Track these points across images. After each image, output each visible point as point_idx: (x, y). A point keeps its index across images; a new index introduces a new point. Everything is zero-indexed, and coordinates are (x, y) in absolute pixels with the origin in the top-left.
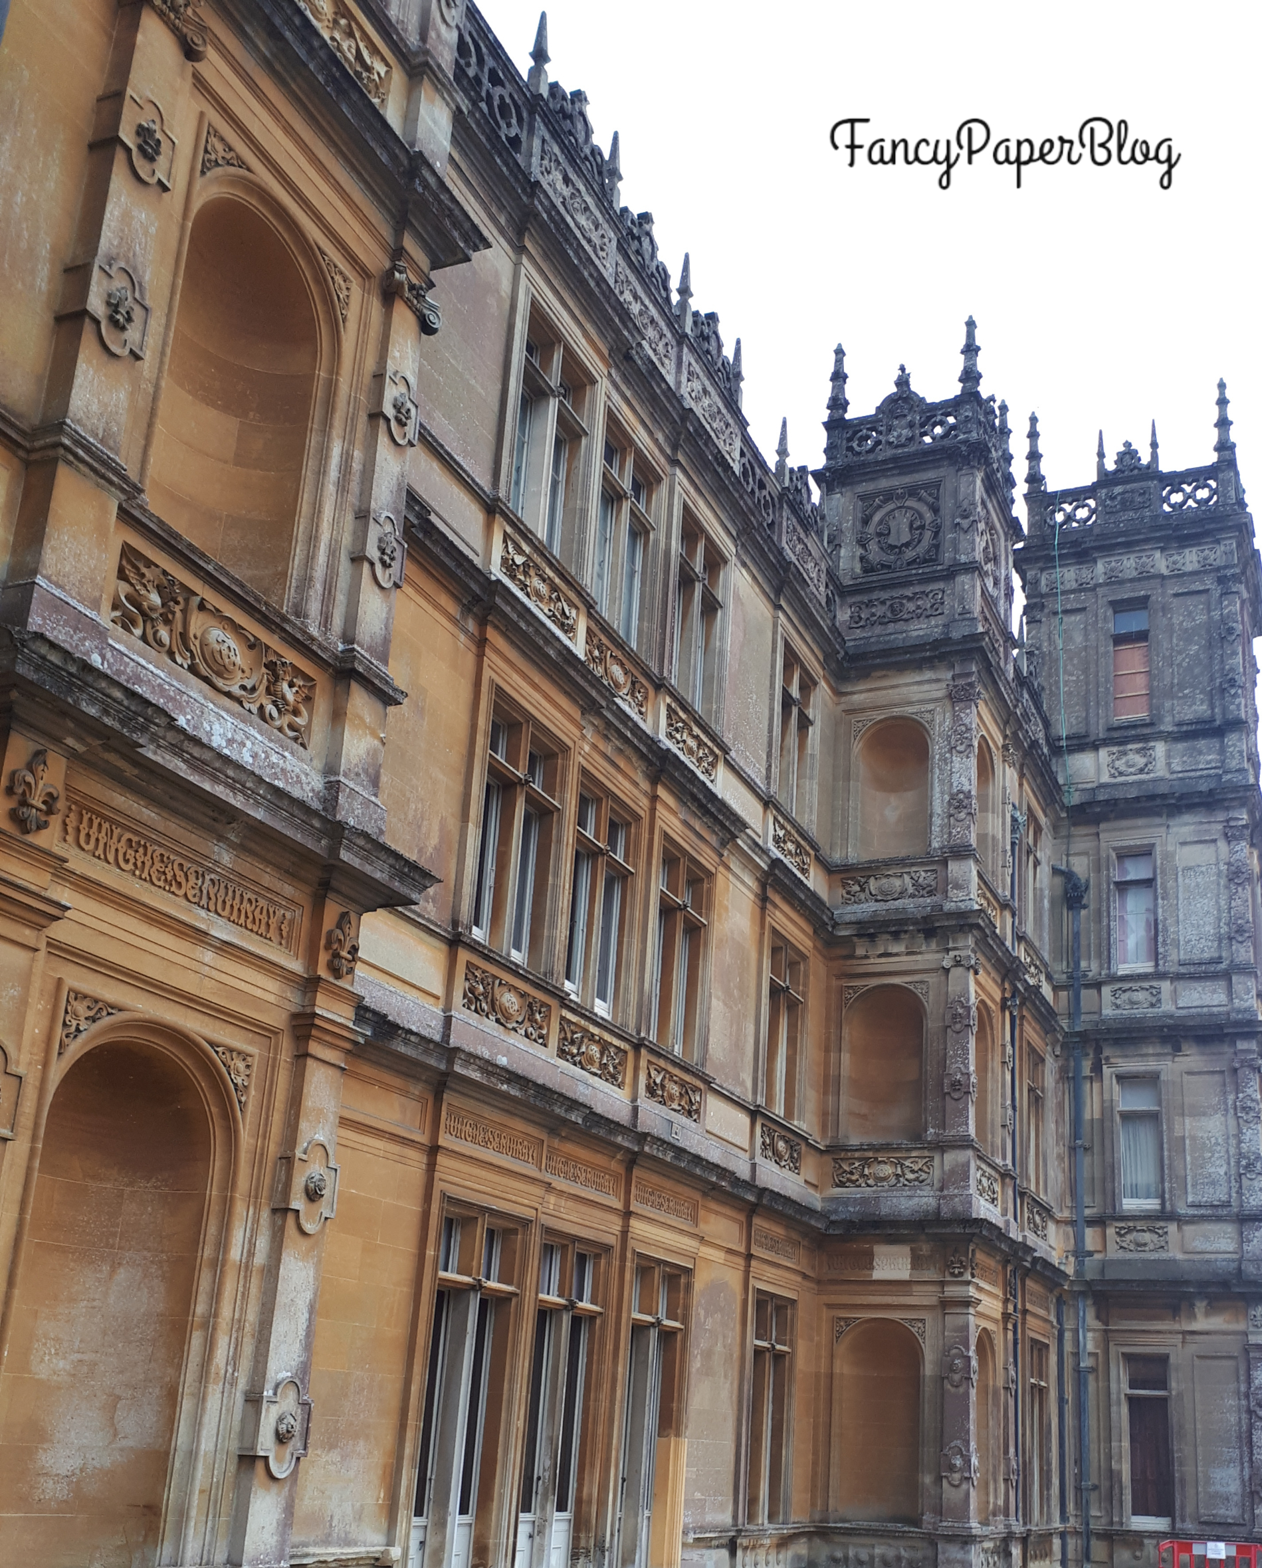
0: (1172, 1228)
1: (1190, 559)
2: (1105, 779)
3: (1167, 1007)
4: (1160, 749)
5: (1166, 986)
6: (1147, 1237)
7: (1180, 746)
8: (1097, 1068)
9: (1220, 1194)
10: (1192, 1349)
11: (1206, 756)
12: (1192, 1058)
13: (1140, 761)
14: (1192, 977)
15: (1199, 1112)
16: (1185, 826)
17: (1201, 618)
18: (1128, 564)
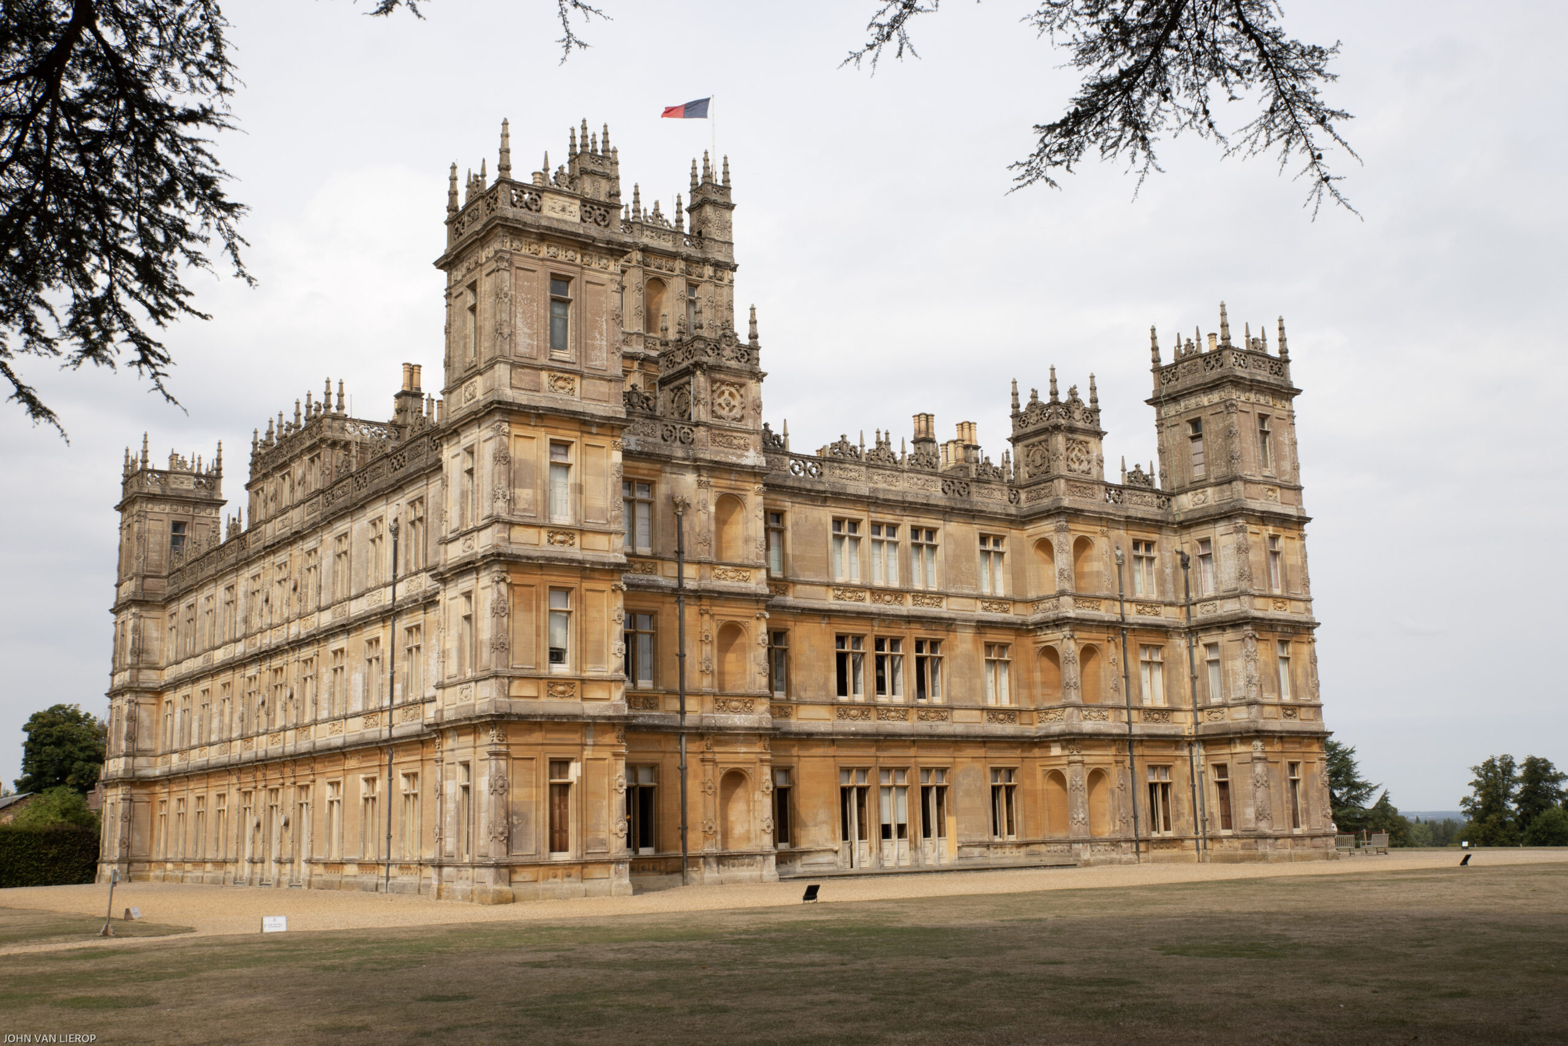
0: (1226, 710)
1: (1215, 397)
2: (1191, 507)
3: (1220, 612)
4: (1210, 491)
5: (1218, 602)
6: (1218, 715)
7: (1218, 488)
8: (1197, 642)
9: (1240, 694)
10: (1235, 761)
11: (1227, 492)
12: (1230, 635)
13: (1202, 497)
14: (1229, 598)
15: (1233, 658)
16: (1221, 528)
17: (1221, 425)
18: (1192, 402)
